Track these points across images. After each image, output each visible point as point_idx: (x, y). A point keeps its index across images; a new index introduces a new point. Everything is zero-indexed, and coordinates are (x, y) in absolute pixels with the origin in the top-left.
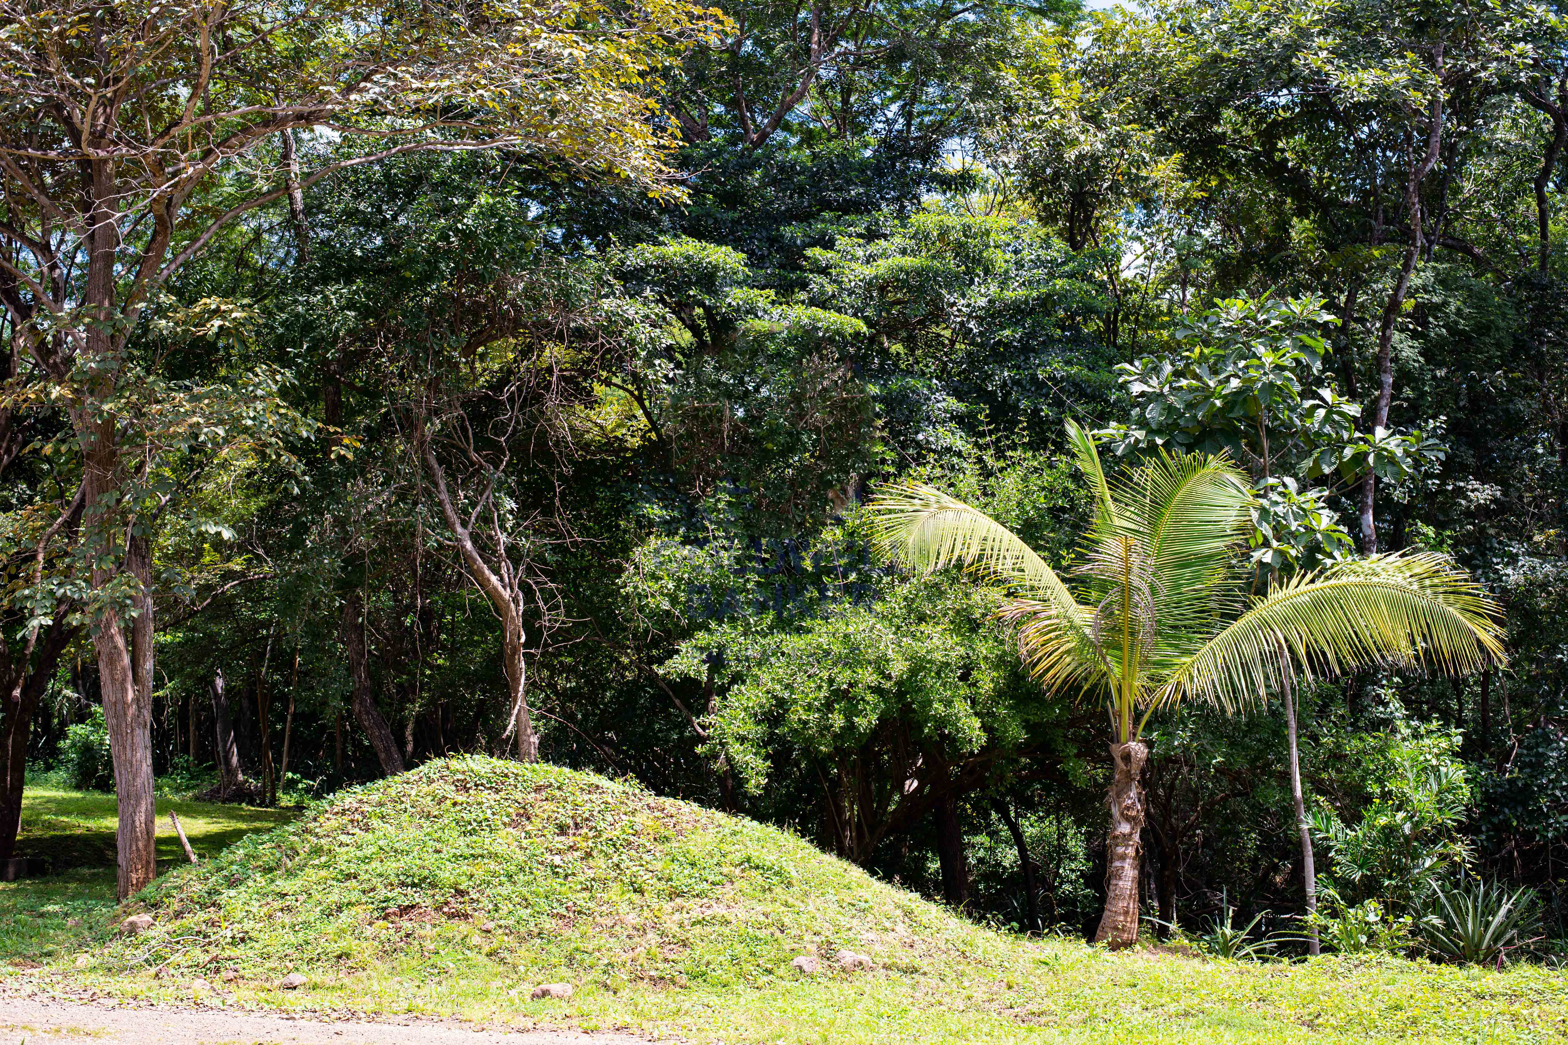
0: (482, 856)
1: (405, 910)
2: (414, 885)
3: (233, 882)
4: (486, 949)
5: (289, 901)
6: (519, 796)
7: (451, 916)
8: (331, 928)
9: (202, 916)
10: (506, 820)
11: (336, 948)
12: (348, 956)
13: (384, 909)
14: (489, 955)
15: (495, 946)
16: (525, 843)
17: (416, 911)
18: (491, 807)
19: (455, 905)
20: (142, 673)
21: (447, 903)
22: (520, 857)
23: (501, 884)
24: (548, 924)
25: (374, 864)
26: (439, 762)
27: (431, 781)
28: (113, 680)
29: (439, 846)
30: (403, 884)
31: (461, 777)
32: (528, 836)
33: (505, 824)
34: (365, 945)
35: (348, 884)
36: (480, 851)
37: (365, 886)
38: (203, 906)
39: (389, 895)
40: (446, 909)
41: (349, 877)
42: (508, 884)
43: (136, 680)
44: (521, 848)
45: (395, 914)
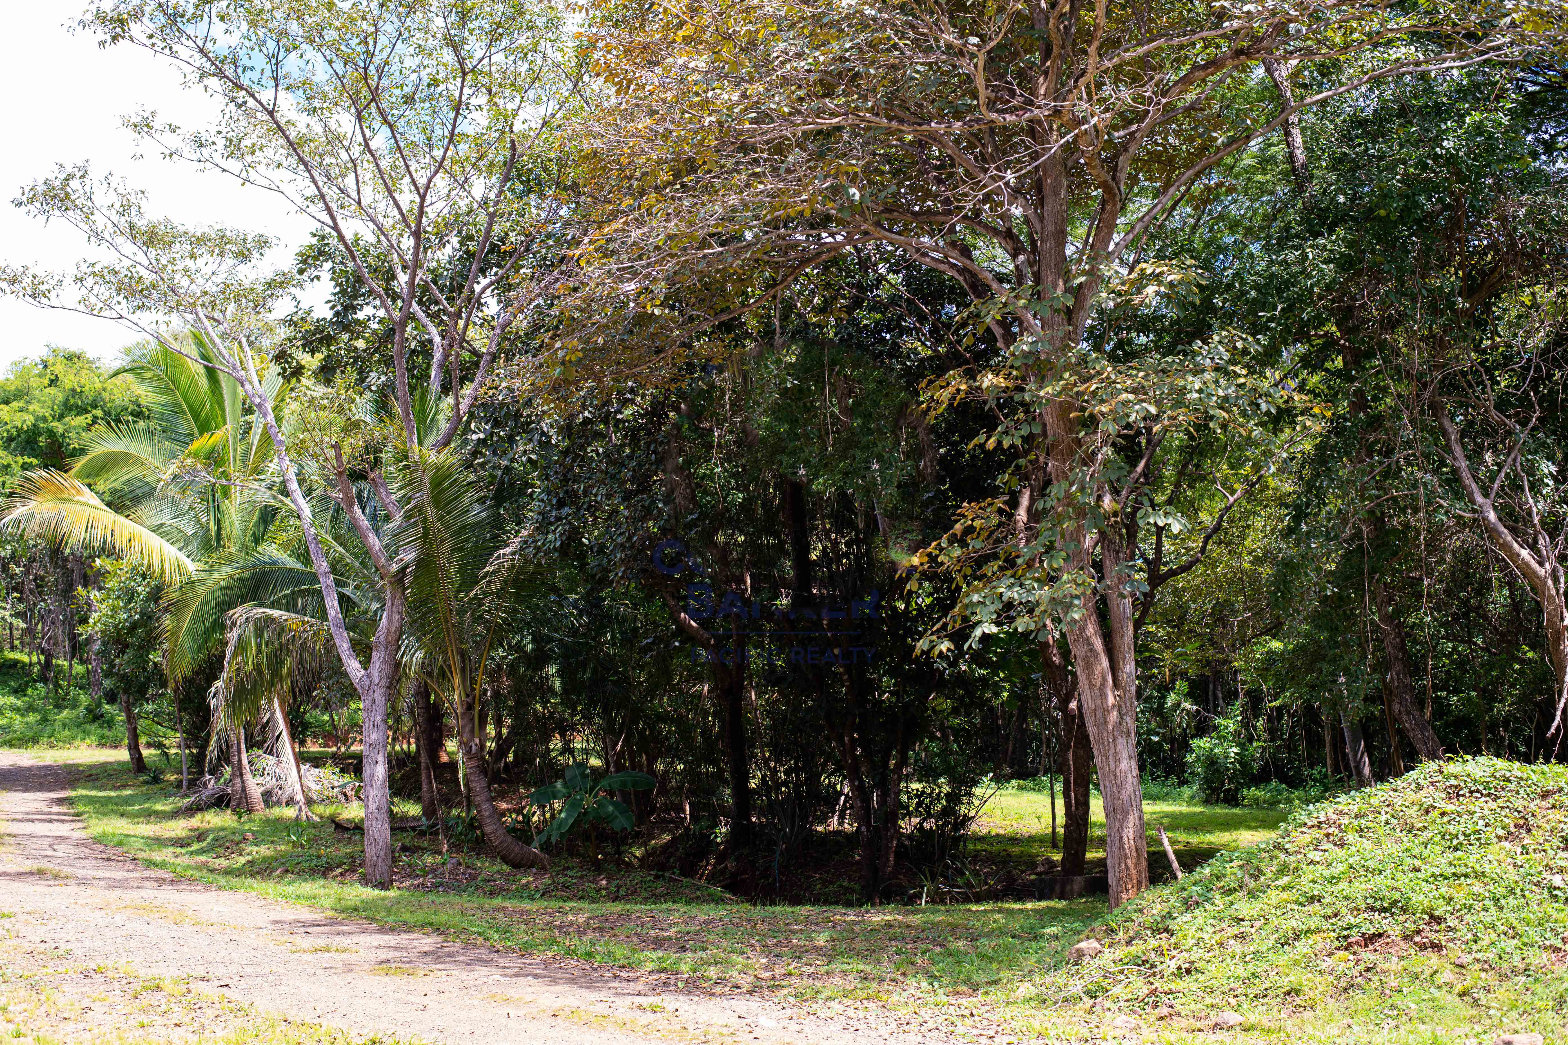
0: (1466, 876)
1: (1369, 940)
2: (1384, 910)
3: (1189, 905)
4: (1459, 988)
5: (1245, 927)
6: (1519, 803)
7: (1423, 947)
8: (1283, 960)
9: (1153, 943)
10: (1501, 832)
11: (1285, 983)
12: (1298, 992)
13: (1346, 937)
14: (1462, 995)
15: (1468, 983)
16: (1520, 859)
17: (1381, 941)
18: (1483, 818)
19: (1430, 935)
20: (1123, 677)
21: (1419, 932)
22: (1512, 875)
23: (1486, 910)
24: (1539, 958)
25: (1343, 885)
26: (1433, 766)
27: (1419, 788)
28: (1091, 686)
29: (1418, 863)
30: (1372, 909)
31: (1454, 782)
32: (1525, 851)
33: (1499, 838)
34: (1319, 979)
35: (1309, 908)
36: (1463, 870)
37: (1329, 911)
38: (1156, 931)
39: (1353, 921)
40: (1417, 939)
41: (1313, 899)
42: (1493, 910)
43: (1116, 684)
44: (1515, 865)
45: (1357, 943)
